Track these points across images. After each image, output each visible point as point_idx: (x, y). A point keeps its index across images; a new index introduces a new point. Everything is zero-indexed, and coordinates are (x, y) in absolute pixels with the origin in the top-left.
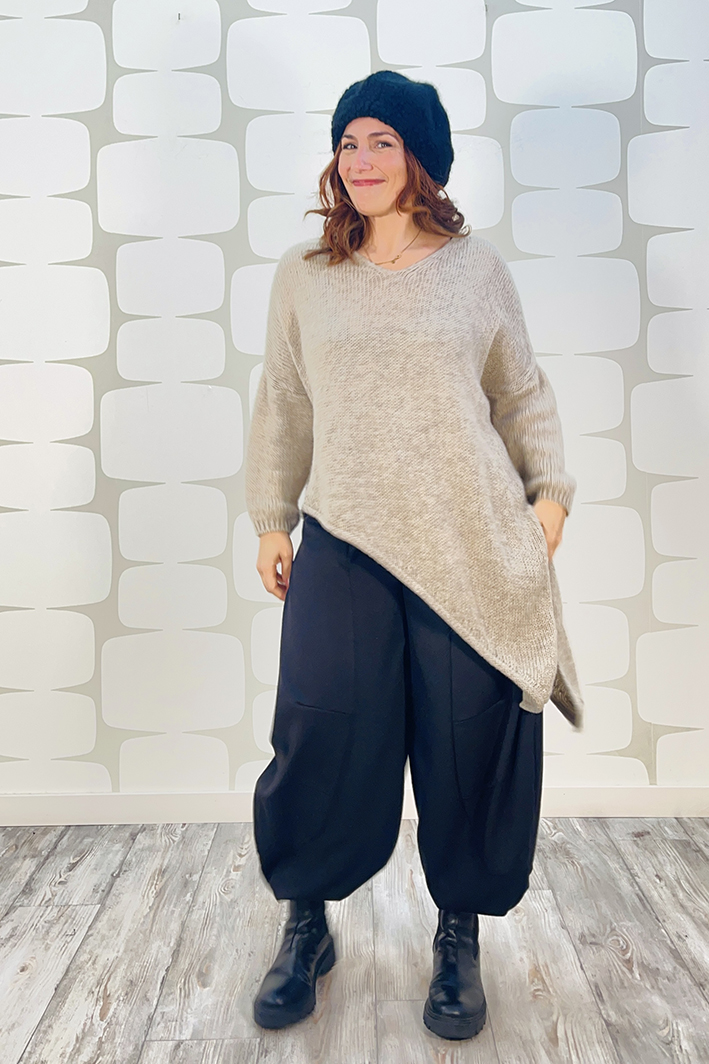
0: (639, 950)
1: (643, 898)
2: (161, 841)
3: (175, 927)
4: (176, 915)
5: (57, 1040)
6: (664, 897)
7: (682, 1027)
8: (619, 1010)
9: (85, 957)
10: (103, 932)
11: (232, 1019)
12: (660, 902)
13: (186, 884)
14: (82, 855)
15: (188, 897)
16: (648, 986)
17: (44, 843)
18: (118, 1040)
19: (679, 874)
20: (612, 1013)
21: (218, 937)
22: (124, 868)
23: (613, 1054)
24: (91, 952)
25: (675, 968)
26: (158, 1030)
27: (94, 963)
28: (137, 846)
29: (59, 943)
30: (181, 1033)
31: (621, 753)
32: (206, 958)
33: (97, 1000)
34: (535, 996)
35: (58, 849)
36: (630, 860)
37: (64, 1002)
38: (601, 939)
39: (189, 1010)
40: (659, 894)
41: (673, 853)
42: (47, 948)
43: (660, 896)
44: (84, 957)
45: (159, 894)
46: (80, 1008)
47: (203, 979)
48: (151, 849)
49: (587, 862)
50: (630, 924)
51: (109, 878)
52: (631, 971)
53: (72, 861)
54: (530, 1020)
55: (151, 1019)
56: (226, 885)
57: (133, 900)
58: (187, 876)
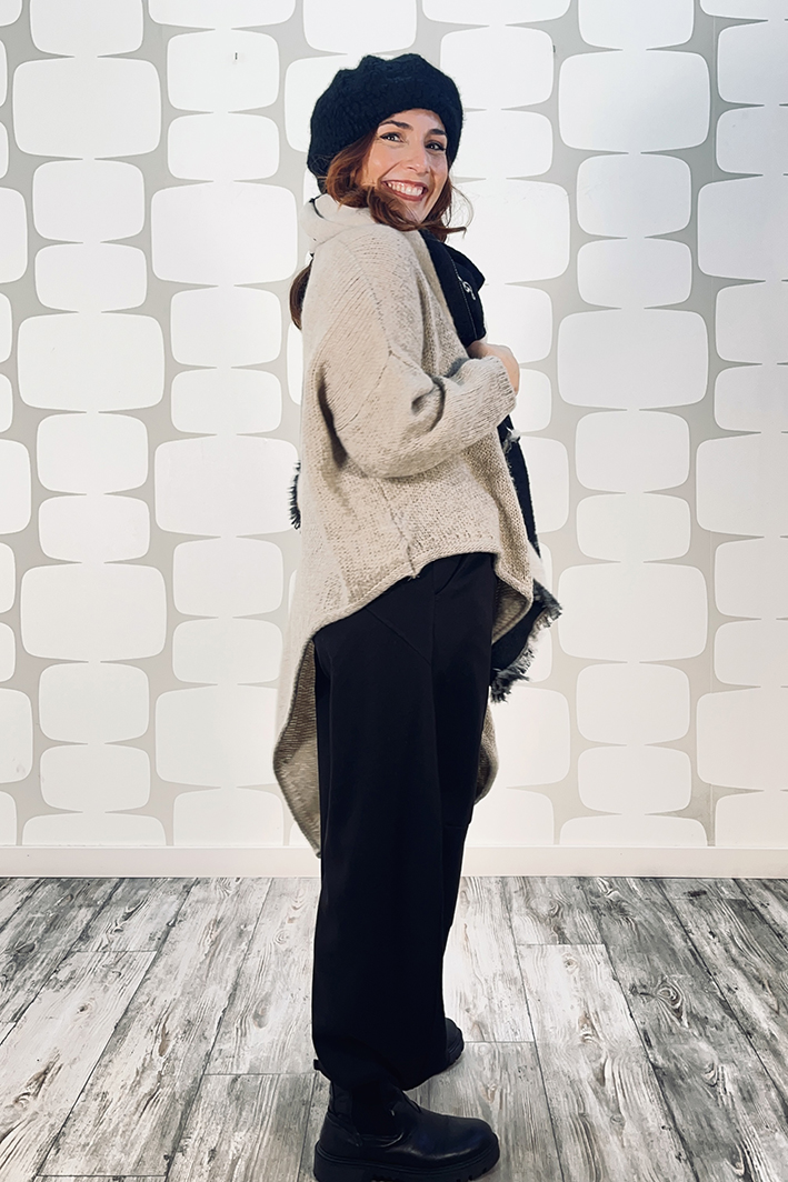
0: (688, 1000)
1: (696, 953)
2: (215, 894)
3: (230, 974)
4: (232, 961)
5: (118, 1073)
6: (716, 952)
7: (728, 1071)
8: (666, 1054)
9: (144, 998)
10: (160, 975)
11: (287, 1056)
12: (712, 956)
13: (241, 934)
14: (137, 906)
15: (244, 946)
16: (696, 1033)
17: (99, 894)
18: (177, 1073)
19: (734, 931)
20: (659, 1057)
21: (274, 982)
22: (179, 919)
23: (658, 1094)
24: (148, 994)
25: (723, 1017)
26: (216, 1065)
27: (152, 1003)
28: (192, 898)
29: (117, 985)
30: (238, 1067)
31: (679, 814)
32: (262, 1001)
33: (156, 1037)
34: (584, 1041)
35: (113, 899)
36: (684, 917)
37: (123, 1040)
38: (651, 990)
39: (246, 1048)
40: (711, 950)
41: (729, 911)
42: (106, 989)
43: (712, 951)
44: (142, 999)
45: (215, 943)
46: (140, 1043)
47: (259, 1019)
48: (205, 901)
49: (642, 920)
50: (681, 976)
51: (164, 928)
52: (680, 1019)
53: (127, 911)
54: (577, 1062)
55: (208, 1055)
56: (281, 935)
57: (189, 946)
58: (242, 927)
